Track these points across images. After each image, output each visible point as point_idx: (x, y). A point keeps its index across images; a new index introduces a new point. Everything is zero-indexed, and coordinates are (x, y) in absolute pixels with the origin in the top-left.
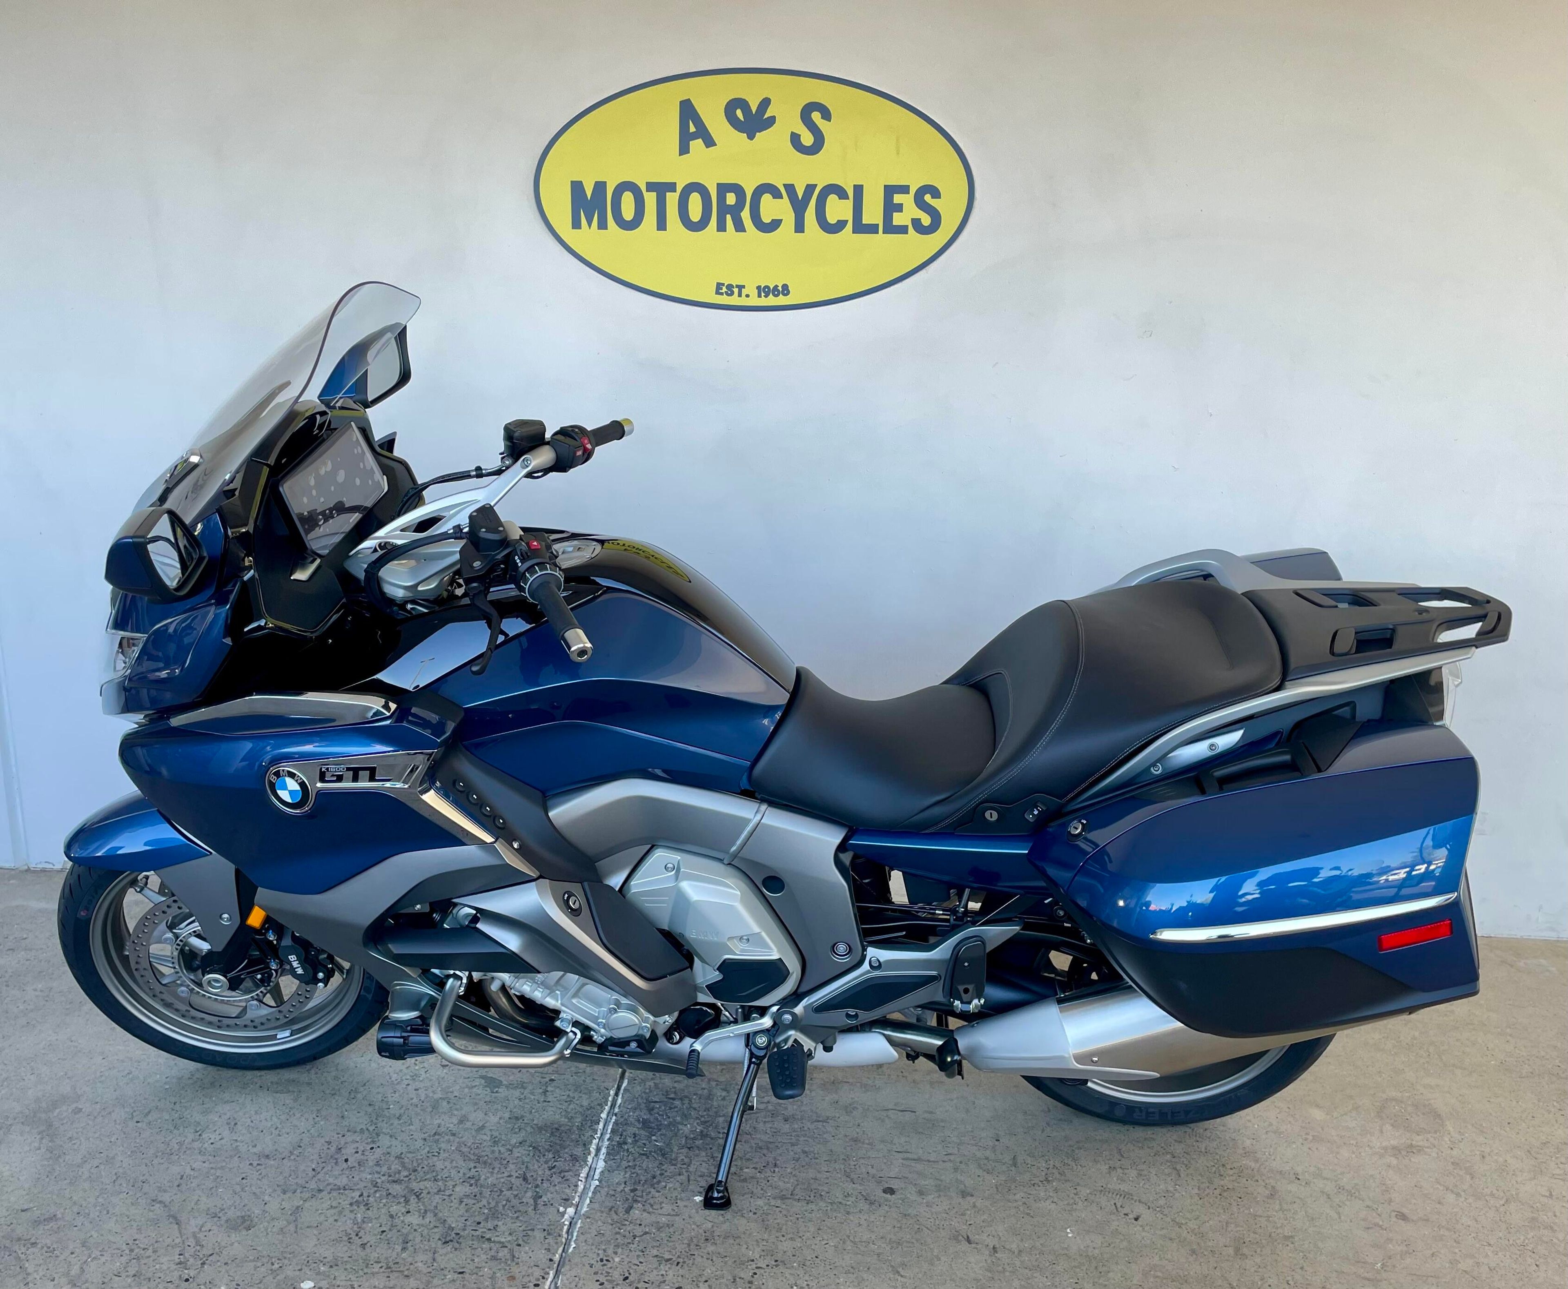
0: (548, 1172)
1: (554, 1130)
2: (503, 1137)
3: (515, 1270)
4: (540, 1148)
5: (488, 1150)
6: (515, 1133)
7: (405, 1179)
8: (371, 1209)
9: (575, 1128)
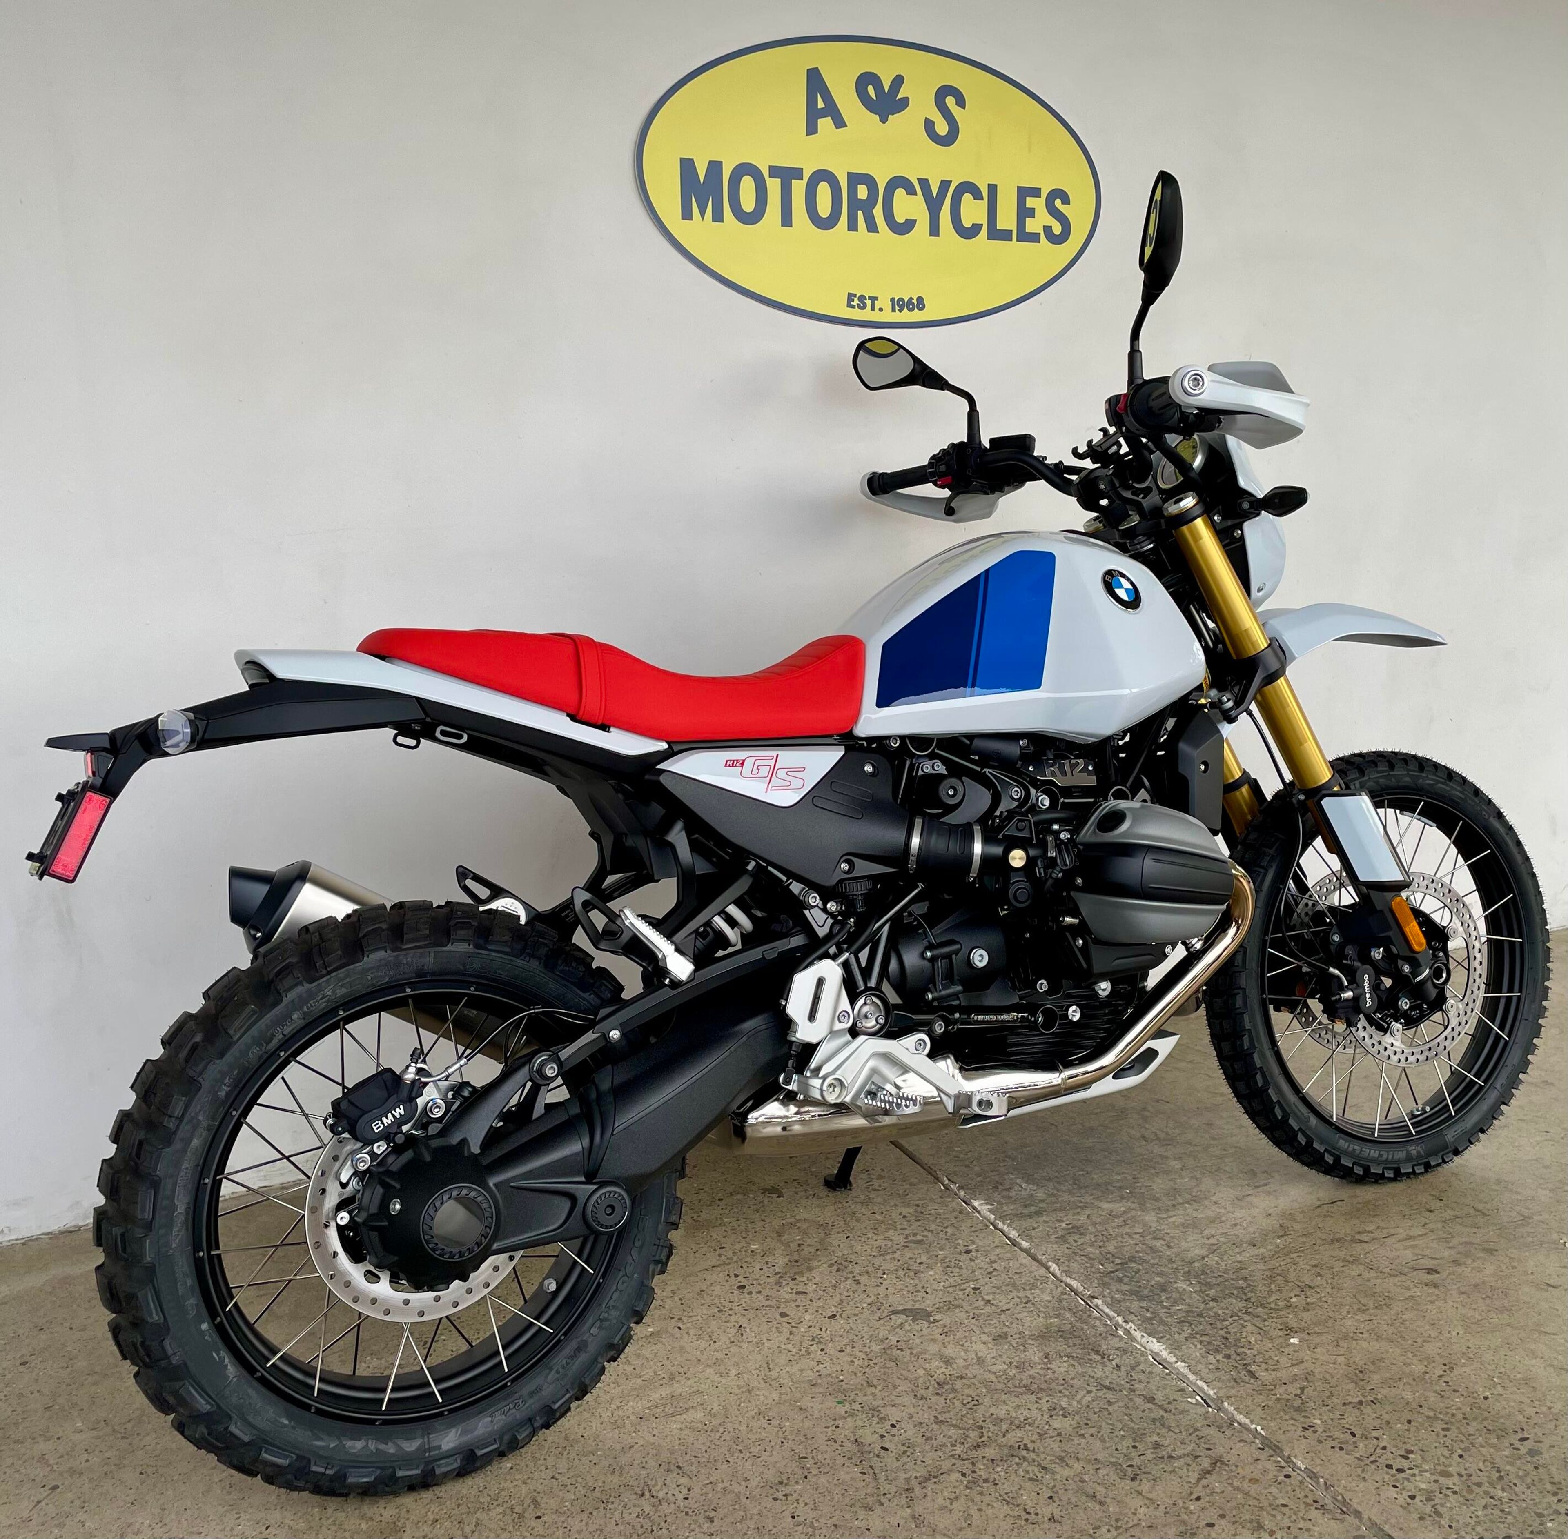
0: (1123, 1373)
1: (1060, 1334)
2: (1017, 1358)
3: (1247, 1471)
4: (1075, 1355)
5: (1024, 1376)
6: (1024, 1351)
7: (983, 1439)
8: (997, 1482)
9: (1078, 1325)
